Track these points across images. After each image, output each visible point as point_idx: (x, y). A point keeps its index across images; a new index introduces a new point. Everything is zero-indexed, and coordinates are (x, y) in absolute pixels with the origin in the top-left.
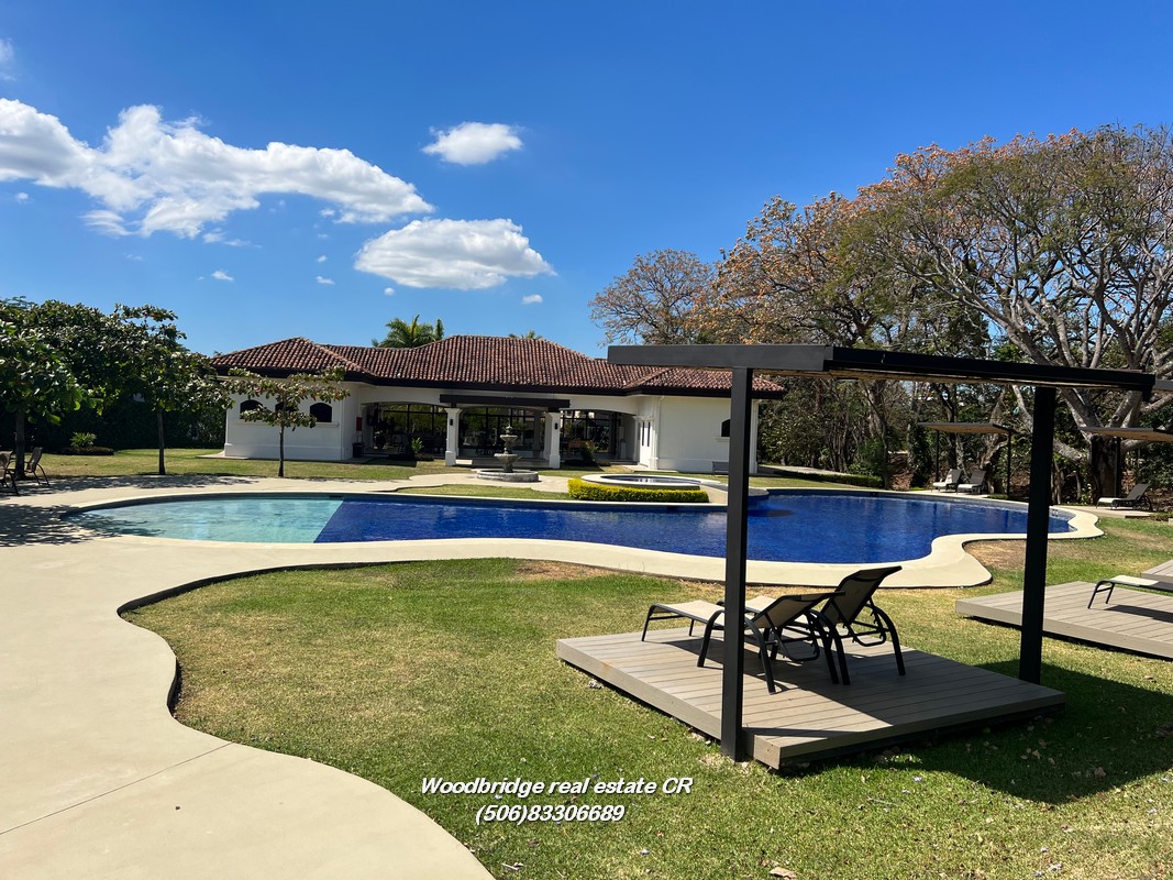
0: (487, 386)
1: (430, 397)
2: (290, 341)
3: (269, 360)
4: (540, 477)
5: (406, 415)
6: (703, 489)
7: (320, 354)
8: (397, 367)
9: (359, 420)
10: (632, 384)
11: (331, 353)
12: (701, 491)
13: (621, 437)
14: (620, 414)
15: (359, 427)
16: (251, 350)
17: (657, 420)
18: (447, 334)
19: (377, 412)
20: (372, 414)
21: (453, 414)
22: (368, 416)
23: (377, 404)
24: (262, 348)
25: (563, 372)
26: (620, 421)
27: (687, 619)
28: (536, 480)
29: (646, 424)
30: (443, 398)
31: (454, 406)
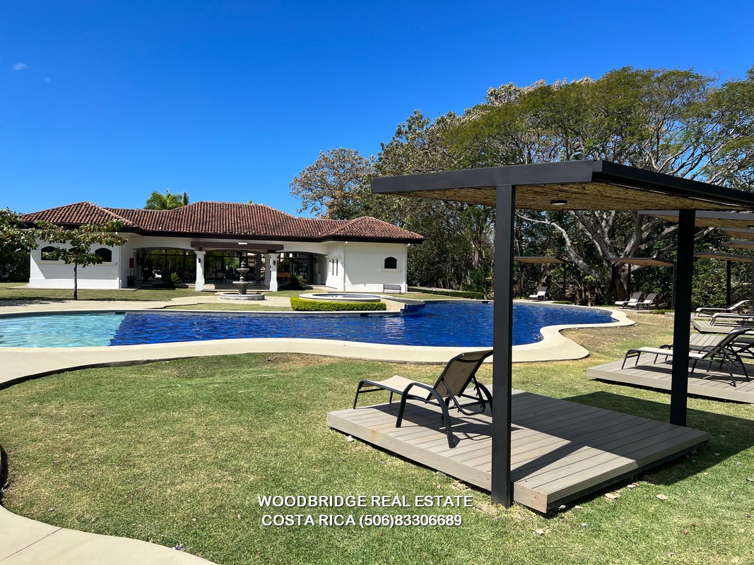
0: (224, 236)
1: (184, 244)
2: (79, 204)
3: (63, 218)
4: (266, 298)
5: (164, 257)
6: (383, 301)
7: (102, 214)
8: (158, 223)
9: (131, 260)
10: (325, 234)
11: (110, 213)
12: (381, 302)
13: (317, 269)
14: (316, 254)
15: (131, 266)
16: (49, 211)
17: (343, 258)
18: (191, 202)
19: (144, 255)
20: (141, 256)
21: (200, 255)
22: (138, 258)
23: (143, 249)
24: (58, 209)
25: (277, 226)
26: (316, 259)
27: (386, 391)
28: (263, 298)
29: (335, 261)
30: (193, 244)
31: (201, 250)
